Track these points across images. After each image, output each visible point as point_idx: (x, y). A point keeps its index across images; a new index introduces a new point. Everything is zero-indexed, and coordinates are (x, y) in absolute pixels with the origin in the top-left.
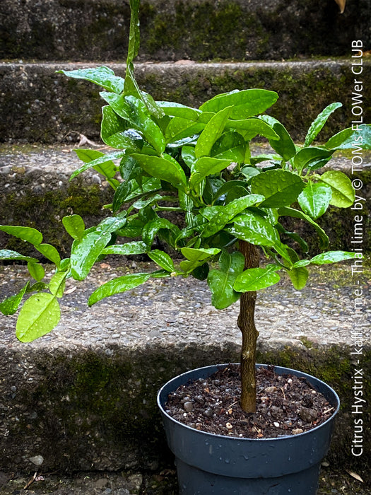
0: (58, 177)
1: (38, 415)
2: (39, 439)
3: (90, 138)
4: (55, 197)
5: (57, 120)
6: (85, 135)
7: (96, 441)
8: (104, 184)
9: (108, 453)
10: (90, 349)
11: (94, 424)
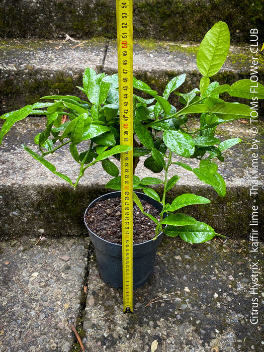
0: (50, 72)
1: (40, 212)
2: (41, 223)
3: (71, 36)
4: (50, 83)
5: (53, 25)
6: (69, 35)
7: (69, 223)
8: (75, 76)
9: (75, 228)
10: (64, 186)
11: (67, 217)
